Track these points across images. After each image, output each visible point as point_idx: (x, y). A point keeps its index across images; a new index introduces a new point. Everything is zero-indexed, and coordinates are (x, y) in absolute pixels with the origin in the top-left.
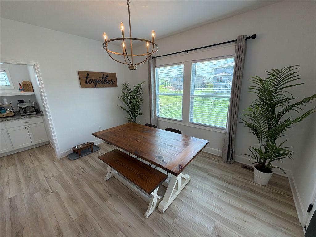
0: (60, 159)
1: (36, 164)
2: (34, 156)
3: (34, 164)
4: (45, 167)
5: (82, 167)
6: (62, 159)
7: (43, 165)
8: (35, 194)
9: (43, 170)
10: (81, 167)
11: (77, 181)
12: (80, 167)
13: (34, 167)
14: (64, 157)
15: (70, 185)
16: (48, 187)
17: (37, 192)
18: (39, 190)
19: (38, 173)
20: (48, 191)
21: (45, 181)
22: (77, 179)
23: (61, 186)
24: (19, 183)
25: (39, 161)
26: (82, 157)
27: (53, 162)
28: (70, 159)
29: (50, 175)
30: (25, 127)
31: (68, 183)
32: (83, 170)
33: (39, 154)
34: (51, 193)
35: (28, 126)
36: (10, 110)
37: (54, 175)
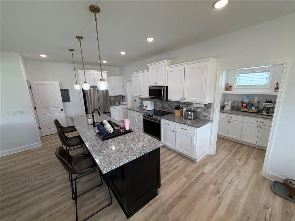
0: (263, 177)
1: (241, 163)
2: (248, 155)
3: (239, 162)
4: (242, 172)
5: (273, 213)
6: (264, 179)
7: (244, 168)
8: (212, 185)
9: (238, 172)
10: (272, 210)
11: (246, 218)
12: (270, 210)
13: (236, 164)
14: (268, 179)
15: (236, 212)
16: (223, 190)
17: (215, 185)
18: (216, 185)
19: (233, 171)
20: (219, 193)
21: (228, 183)
22: (248, 216)
23: (229, 202)
24: (217, 167)
25: (246, 163)
26: (289, 202)
27: (253, 173)
28: (271, 187)
29: (236, 182)
30: (257, 126)
31: (237, 209)
32: (268, 216)
33: (253, 156)
34: (217, 197)
35: (260, 126)
36: (256, 107)
37: (239, 186)
